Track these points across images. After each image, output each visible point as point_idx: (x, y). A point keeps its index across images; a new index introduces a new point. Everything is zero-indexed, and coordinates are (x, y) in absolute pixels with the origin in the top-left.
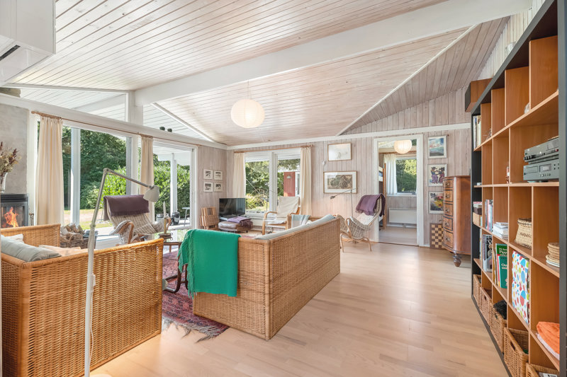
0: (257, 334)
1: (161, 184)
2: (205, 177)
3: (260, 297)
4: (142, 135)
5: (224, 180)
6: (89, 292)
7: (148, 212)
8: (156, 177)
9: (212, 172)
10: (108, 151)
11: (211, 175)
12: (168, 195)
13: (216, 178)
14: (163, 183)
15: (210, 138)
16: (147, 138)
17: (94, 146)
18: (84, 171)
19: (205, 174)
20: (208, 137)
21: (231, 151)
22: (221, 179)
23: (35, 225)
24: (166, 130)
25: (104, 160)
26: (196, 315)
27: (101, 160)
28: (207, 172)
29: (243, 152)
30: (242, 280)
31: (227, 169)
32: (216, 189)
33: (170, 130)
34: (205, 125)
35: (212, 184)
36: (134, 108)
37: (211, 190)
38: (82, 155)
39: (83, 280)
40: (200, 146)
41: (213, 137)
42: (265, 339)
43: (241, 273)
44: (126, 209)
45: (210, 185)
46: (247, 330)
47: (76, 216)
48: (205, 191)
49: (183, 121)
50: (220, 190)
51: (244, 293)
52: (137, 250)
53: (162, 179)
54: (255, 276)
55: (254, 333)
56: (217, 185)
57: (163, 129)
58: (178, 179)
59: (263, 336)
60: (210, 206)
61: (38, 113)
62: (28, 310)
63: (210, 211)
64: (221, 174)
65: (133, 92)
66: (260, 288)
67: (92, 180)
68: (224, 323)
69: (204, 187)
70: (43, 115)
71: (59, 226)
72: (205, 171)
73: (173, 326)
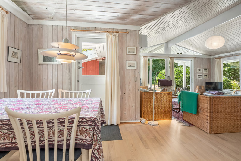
0: (205, 131)
1: (179, 75)
2: (198, 72)
3: (206, 117)
4: (170, 57)
5: (210, 73)
6: (154, 100)
7: (172, 85)
8: (177, 72)
9: (202, 69)
10: (161, 63)
11: (202, 71)
12: (182, 80)
13: (204, 72)
14: (180, 75)
15: (201, 54)
16: (172, 58)
17: (156, 62)
18: (153, 71)
19: (198, 70)
20: (199, 53)
21: (214, 58)
22: (208, 72)
23: (142, 86)
24: (179, 54)
25: (159, 66)
26: (184, 120)
27: (158, 66)
28: (199, 70)
29: (221, 58)
30: (199, 110)
31: (212, 67)
32: (205, 77)
33: (181, 54)
34: (197, 48)
35: (202, 75)
36: (167, 48)
37: (202, 78)
38: (153, 65)
39: (152, 98)
40: (195, 58)
41: (203, 53)
42: (207, 133)
43: (199, 107)
44: (165, 84)
45: (201, 76)
46: (201, 128)
47: (151, 86)
48: (198, 78)
49: (187, 49)
50: (207, 78)
51: (200, 115)
52: (165, 94)
53: (179, 73)
54: (204, 109)
55: (204, 130)
56: (205, 76)
57: (178, 53)
58: (186, 73)
59: (207, 132)
60: (200, 85)
61: (143, 56)
62: (143, 101)
63: (201, 88)
64: (208, 70)
65: (167, 43)
66: (206, 114)
67: (155, 74)
68: (193, 124)
69: (198, 76)
70: (144, 56)
71: (147, 87)
72: (198, 69)
73: (175, 120)
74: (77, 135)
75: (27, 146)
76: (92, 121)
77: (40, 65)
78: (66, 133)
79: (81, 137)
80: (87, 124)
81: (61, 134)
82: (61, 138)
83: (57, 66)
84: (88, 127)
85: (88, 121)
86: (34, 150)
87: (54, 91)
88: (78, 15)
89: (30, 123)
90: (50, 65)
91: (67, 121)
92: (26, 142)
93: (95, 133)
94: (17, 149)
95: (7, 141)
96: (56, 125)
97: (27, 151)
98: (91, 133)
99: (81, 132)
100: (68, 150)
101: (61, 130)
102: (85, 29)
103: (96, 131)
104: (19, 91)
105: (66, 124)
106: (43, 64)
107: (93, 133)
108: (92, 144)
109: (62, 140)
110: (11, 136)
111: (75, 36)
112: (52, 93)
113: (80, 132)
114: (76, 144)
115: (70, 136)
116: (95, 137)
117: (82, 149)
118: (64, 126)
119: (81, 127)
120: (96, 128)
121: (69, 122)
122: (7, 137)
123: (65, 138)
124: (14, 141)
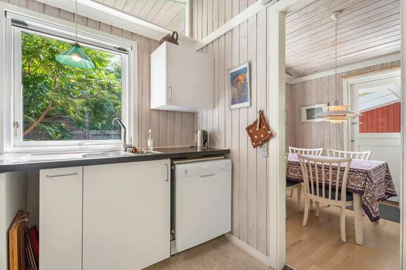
74: (348, 182)
75: (310, 182)
76: (364, 173)
77: (303, 123)
78: (338, 178)
79: (352, 184)
80: (358, 174)
81: (334, 178)
82: (334, 181)
83: (322, 124)
84: (359, 177)
85: (359, 172)
86: (315, 185)
87: (321, 149)
88: (351, 58)
89: (313, 166)
90: (315, 123)
91: (339, 169)
92: (309, 178)
93: (367, 183)
94: (303, 181)
95: (296, 175)
96: (330, 170)
97: (310, 185)
98: (363, 182)
99: (353, 180)
100: (340, 191)
101: (334, 175)
102: (363, 70)
103: (368, 182)
104: (290, 148)
105: (339, 172)
106: (306, 123)
107: (365, 183)
108: (364, 192)
109: (335, 183)
110: (298, 172)
111: (347, 83)
112: (319, 151)
113: (351, 180)
114: (347, 188)
115: (342, 181)
116: (367, 186)
117: (354, 193)
118: (336, 172)
119: (352, 176)
120: (368, 179)
121: (340, 170)
122: (296, 173)
123: (337, 182)
124: (300, 176)
